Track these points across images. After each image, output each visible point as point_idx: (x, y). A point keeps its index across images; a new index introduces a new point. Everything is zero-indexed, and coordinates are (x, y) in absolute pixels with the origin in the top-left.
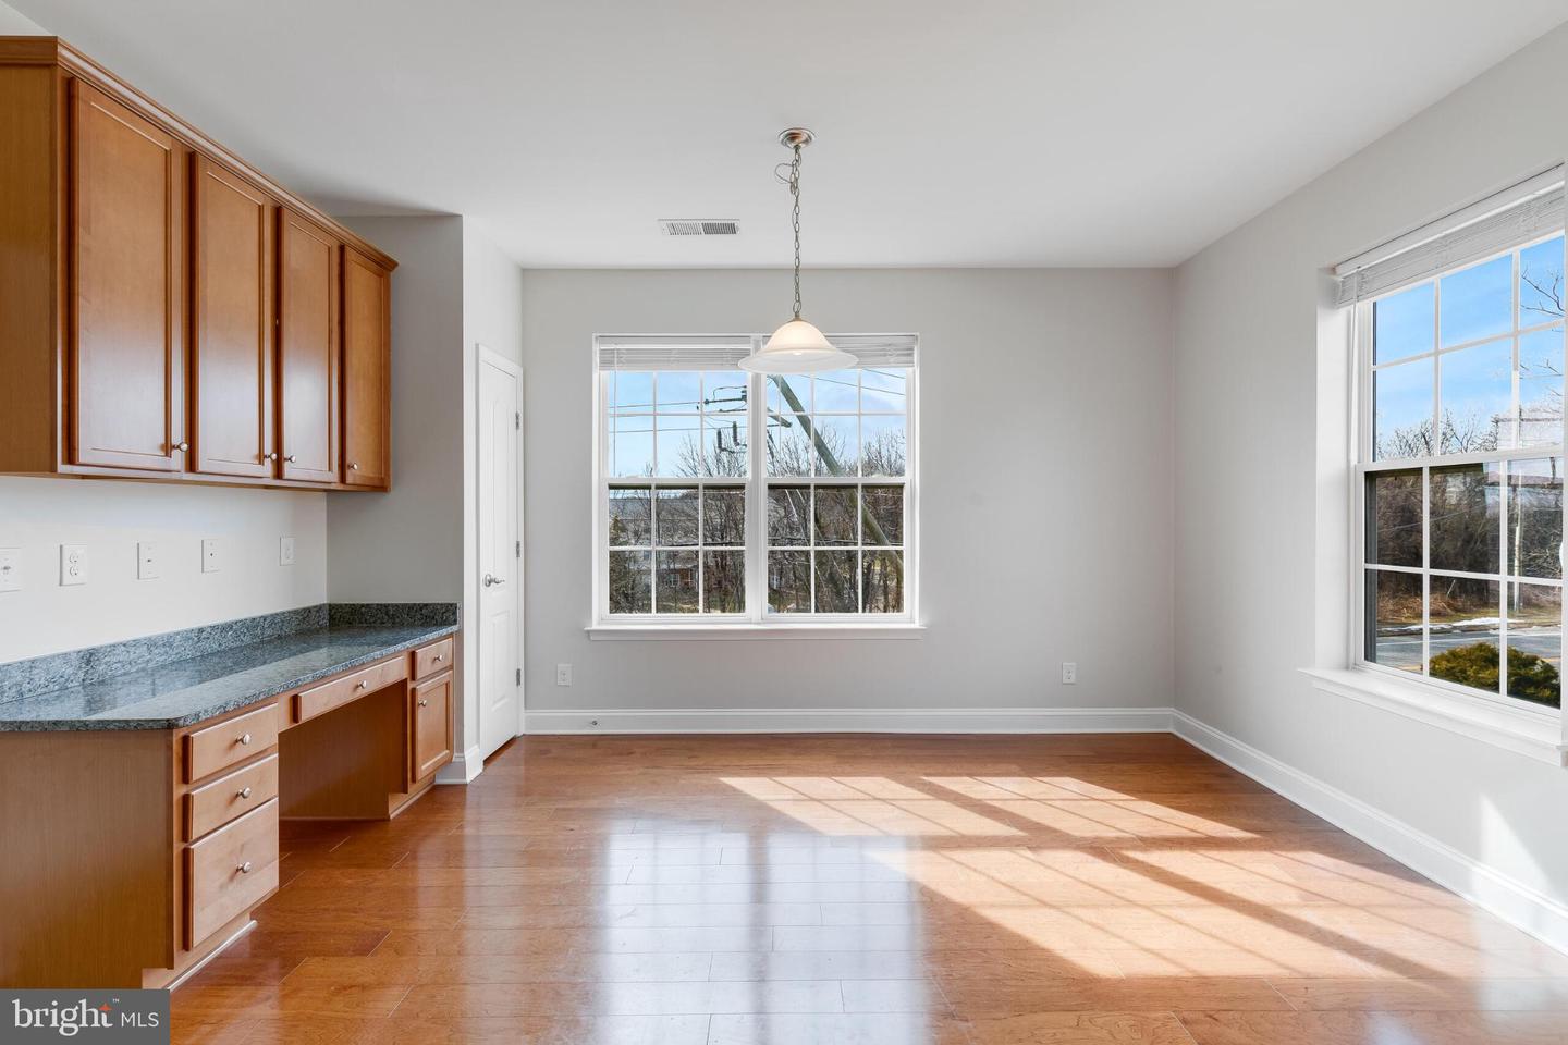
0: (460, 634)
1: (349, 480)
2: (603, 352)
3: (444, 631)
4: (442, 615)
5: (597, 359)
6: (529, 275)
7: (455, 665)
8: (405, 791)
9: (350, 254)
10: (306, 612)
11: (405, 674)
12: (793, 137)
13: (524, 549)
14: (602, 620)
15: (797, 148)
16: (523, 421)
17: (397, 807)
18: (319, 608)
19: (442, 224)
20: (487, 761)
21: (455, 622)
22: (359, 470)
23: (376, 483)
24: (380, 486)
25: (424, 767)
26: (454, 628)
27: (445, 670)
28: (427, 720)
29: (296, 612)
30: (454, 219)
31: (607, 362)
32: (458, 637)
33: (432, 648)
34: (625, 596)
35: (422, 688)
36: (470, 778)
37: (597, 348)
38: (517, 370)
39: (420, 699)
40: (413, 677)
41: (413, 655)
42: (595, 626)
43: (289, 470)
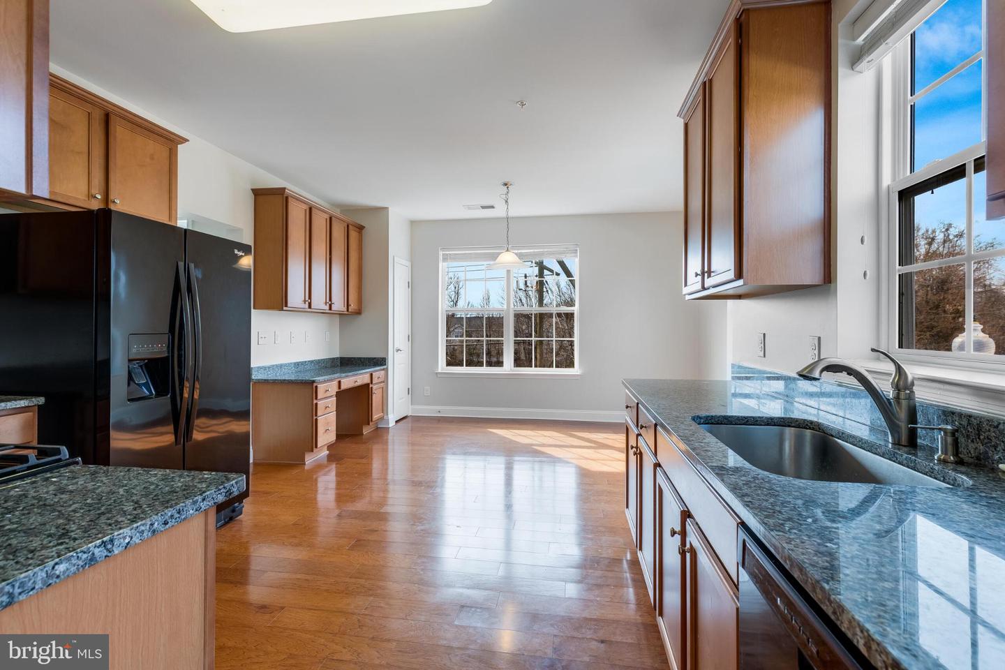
0: (387, 368)
1: (350, 310)
2: (443, 254)
3: (382, 367)
4: (381, 362)
5: (441, 258)
6: (414, 224)
7: (386, 381)
8: (369, 424)
9: (350, 227)
10: (333, 359)
11: (369, 382)
12: (506, 184)
13: (411, 338)
14: (442, 369)
15: (508, 188)
16: (411, 285)
17: (366, 431)
18: (337, 358)
19: (380, 212)
20: (397, 422)
21: (385, 365)
22: (353, 307)
23: (358, 311)
24: (358, 312)
25: (375, 417)
26: (385, 367)
27: (382, 382)
28: (376, 399)
29: (330, 359)
30: (386, 209)
31: (445, 259)
32: (386, 370)
33: (378, 373)
34: (453, 360)
35: (375, 387)
36: (390, 426)
37: (441, 253)
38: (408, 264)
39: (374, 391)
40: (372, 383)
41: (372, 375)
42: (440, 371)
43: (334, 308)
